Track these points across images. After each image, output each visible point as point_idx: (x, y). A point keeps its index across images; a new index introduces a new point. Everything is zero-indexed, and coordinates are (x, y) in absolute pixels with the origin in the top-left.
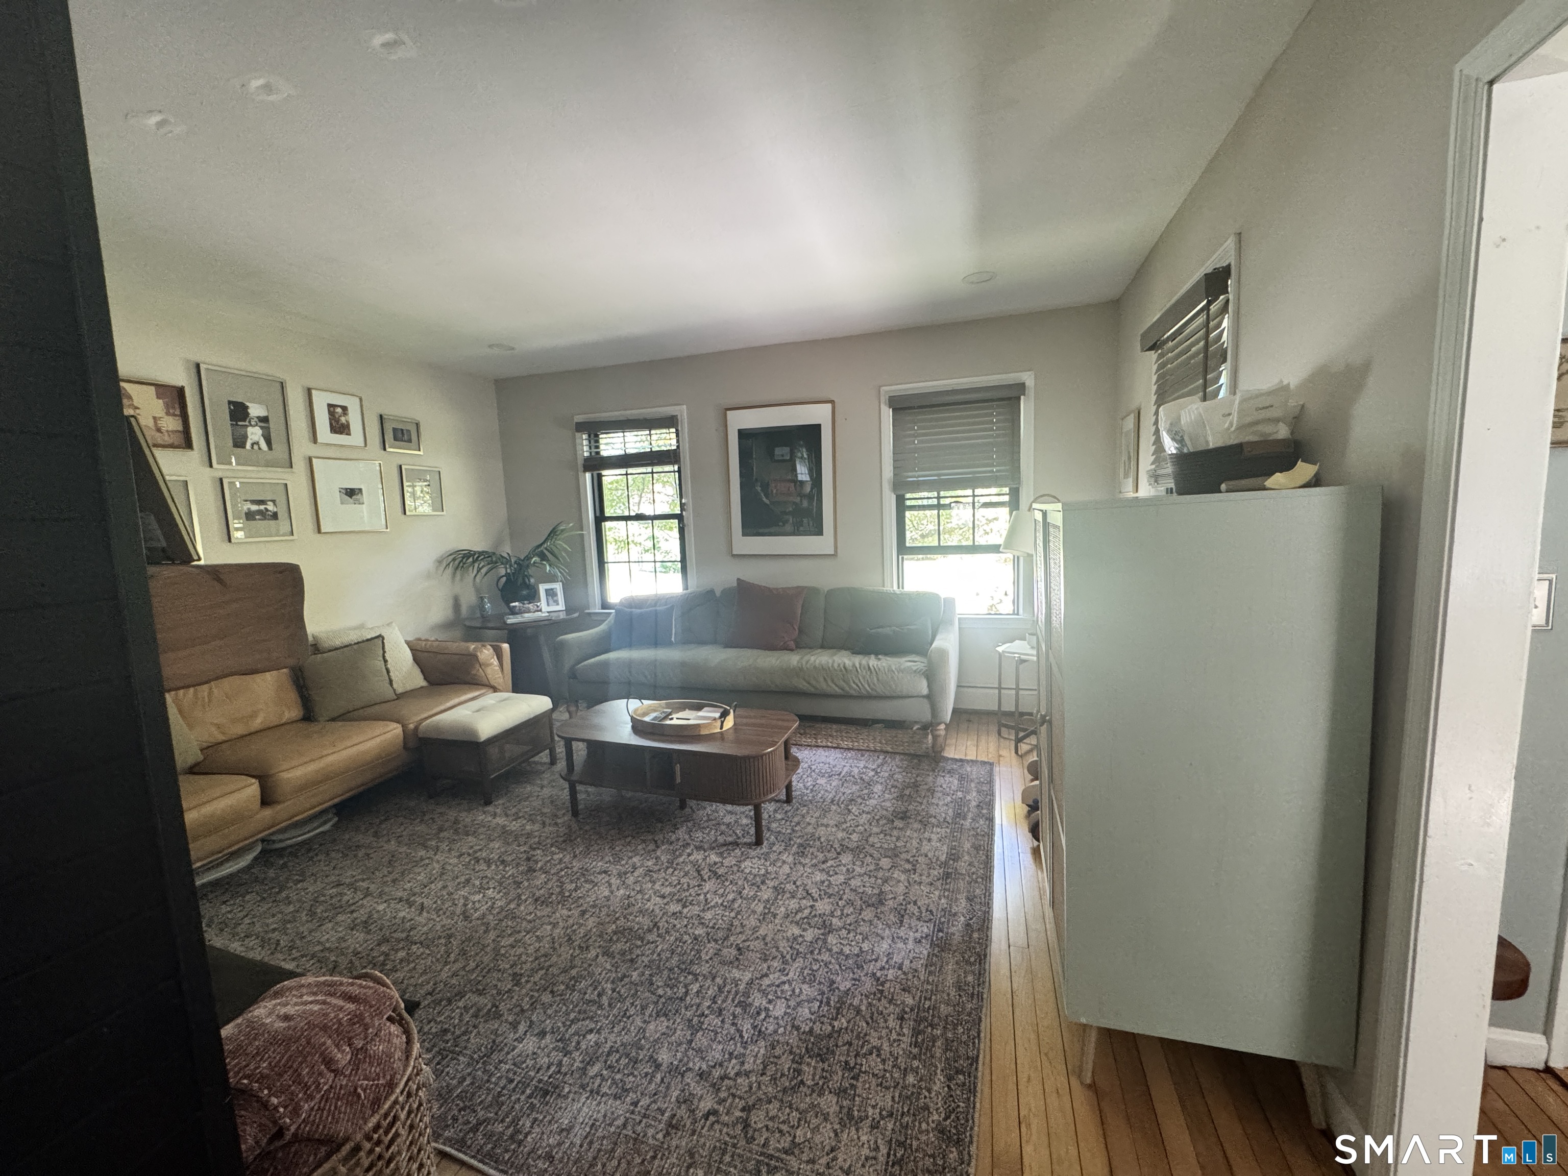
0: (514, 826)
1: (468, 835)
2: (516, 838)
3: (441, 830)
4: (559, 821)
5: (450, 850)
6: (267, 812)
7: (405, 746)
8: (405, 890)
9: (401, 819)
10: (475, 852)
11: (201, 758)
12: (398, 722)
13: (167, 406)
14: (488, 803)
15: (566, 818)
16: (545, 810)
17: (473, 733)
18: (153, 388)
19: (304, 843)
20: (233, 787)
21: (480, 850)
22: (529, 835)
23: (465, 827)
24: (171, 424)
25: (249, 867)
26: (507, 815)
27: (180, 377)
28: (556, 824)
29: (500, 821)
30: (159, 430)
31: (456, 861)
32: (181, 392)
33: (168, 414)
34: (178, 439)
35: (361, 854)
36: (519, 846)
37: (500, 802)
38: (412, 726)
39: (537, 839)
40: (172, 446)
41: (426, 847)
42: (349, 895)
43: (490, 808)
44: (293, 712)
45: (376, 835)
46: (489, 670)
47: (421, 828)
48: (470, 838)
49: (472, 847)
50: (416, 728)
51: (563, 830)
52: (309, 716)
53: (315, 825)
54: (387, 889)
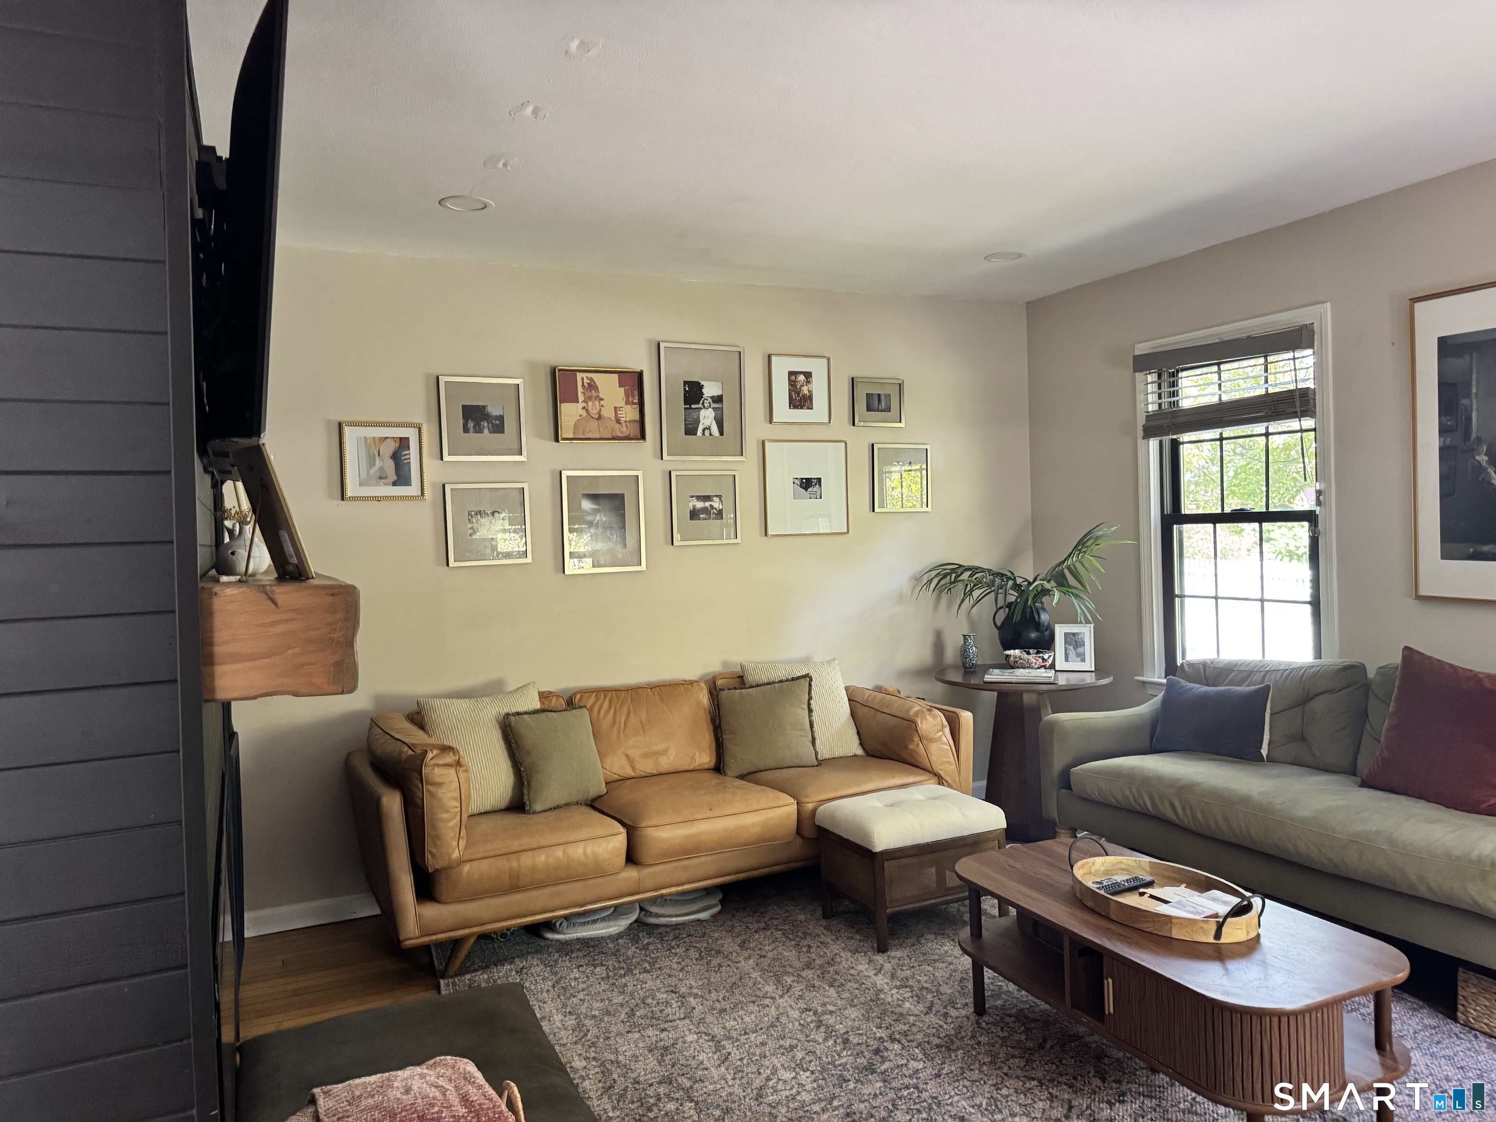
0: (892, 995)
1: (831, 985)
2: (884, 1013)
3: (808, 966)
4: (953, 1013)
5: (801, 997)
6: (632, 873)
7: (799, 831)
8: (724, 1028)
9: (778, 934)
10: (824, 1013)
11: (604, 790)
12: (794, 798)
13: (627, 395)
14: (882, 949)
15: (964, 1012)
16: (945, 989)
17: (867, 836)
18: (616, 376)
19: (676, 926)
20: (599, 831)
21: (831, 1012)
22: (900, 1017)
23: (836, 973)
24: (630, 413)
25: (620, 936)
26: (893, 976)
27: (640, 362)
28: (946, 1015)
29: (881, 981)
30: (618, 421)
31: (796, 1014)
32: (640, 375)
33: (627, 403)
34: (635, 430)
35: (715, 962)
36: (879, 1027)
37: (898, 954)
38: (810, 806)
39: (906, 1028)
40: (627, 438)
41: (778, 981)
42: (674, 1010)
43: (880, 958)
44: (706, 758)
45: (742, 945)
46: (933, 748)
47: (790, 954)
48: (832, 991)
49: (825, 1005)
50: (814, 811)
51: (949, 1028)
52: (718, 768)
53: (694, 908)
54: (709, 1019)
